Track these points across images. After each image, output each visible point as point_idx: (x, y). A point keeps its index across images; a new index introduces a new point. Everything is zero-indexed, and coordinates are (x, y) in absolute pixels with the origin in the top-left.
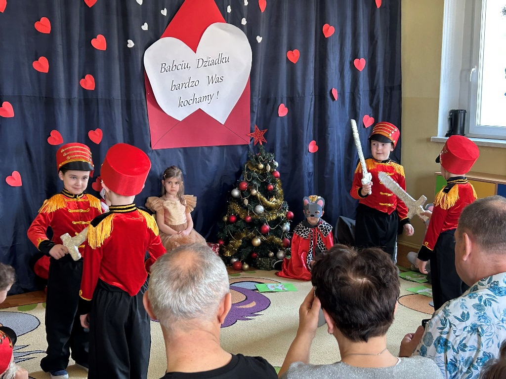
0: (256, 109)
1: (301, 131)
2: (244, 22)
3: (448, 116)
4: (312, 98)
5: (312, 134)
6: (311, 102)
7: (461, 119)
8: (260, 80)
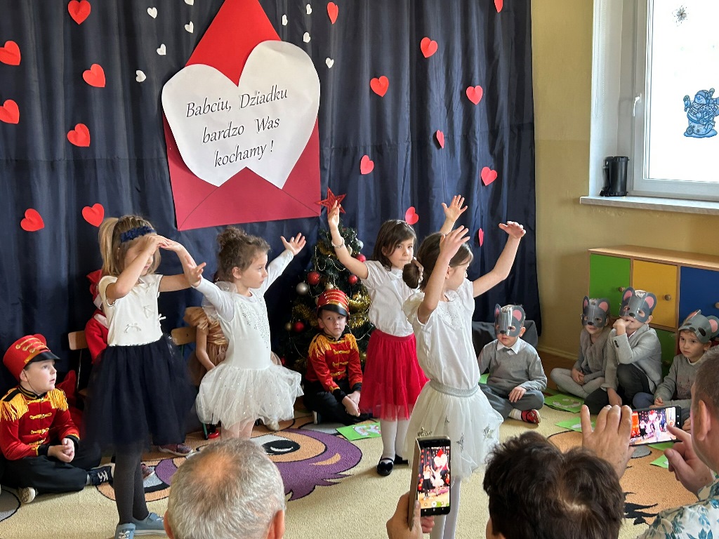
0: (327, 164)
1: (395, 195)
2: (307, 38)
3: (602, 166)
4: (408, 146)
5: (409, 198)
6: (408, 151)
7: (622, 170)
8: (332, 123)
